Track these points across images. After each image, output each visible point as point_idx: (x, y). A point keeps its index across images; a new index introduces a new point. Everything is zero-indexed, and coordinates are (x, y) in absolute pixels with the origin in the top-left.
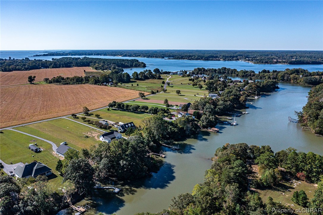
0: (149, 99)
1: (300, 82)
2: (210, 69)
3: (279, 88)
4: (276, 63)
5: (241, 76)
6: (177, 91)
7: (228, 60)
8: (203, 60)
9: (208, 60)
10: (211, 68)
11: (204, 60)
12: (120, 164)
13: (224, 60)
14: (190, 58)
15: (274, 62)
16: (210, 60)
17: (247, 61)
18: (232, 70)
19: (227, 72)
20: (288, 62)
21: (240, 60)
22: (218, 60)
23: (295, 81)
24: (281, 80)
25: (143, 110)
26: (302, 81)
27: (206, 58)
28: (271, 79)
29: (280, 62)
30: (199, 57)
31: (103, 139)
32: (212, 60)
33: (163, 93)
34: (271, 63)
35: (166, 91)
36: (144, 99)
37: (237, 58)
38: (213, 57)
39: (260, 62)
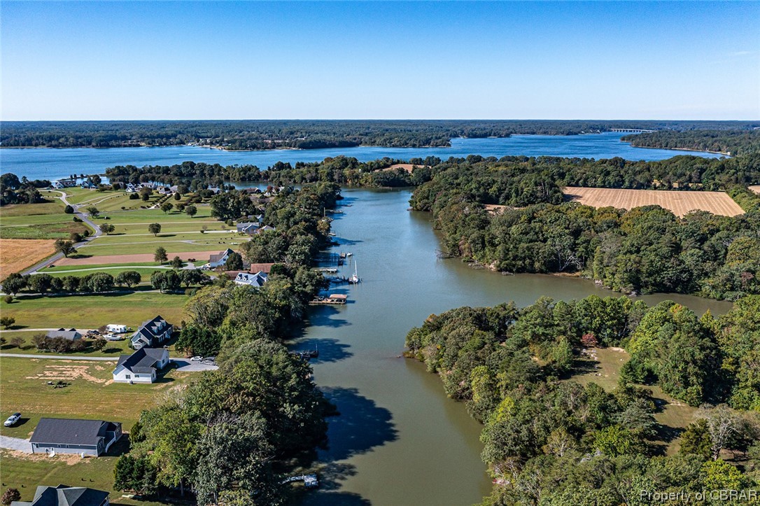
0: (91, 256)
1: (366, 182)
2: (151, 168)
3: (342, 198)
4: (274, 146)
5: (238, 180)
7: (161, 145)
8: (93, 147)
9: (108, 146)
10: (153, 166)
11: (97, 146)
12: (283, 415)
13: (149, 144)
14: (53, 143)
15: (269, 146)
16: (112, 146)
17: (209, 146)
18: (212, 166)
19: (198, 172)
20: (298, 144)
21: (188, 142)
22: (134, 146)
23: (356, 181)
25: (125, 285)
26: (370, 180)
27: (101, 141)
28: (306, 182)
29: (279, 146)
30: (80, 140)
31: (128, 377)
32: (119, 146)
33: (105, 236)
34: (265, 147)
35: (112, 229)
36: (73, 257)
37: (181, 140)
38: (115, 138)
39: (240, 145)
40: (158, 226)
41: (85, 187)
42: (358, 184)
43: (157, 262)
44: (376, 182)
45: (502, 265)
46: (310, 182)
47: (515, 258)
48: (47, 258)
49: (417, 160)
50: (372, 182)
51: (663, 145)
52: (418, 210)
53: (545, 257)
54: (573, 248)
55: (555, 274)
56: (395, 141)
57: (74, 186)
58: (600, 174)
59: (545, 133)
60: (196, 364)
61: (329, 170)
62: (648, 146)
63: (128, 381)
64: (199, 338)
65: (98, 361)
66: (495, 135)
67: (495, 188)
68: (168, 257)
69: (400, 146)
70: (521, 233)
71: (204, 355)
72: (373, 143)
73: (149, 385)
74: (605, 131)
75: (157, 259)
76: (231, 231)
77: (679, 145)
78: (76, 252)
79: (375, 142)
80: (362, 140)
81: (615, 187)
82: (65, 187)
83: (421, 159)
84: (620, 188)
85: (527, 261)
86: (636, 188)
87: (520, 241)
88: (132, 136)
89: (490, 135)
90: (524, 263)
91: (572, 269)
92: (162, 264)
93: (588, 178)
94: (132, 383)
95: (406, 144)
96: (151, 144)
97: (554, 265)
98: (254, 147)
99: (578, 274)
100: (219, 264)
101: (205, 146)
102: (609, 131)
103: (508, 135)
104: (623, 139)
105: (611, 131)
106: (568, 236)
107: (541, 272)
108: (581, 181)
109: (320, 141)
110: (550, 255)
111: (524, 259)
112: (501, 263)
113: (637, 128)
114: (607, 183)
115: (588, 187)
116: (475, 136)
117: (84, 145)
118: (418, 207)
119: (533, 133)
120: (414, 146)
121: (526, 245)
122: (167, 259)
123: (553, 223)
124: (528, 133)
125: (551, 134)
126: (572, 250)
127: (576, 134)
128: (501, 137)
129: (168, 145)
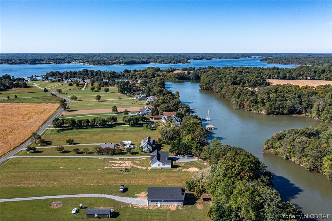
0: (77, 110)
4: (113, 64)
6: (97, 96)
7: (60, 63)
8: (29, 64)
9: (36, 64)
11: (30, 63)
13: (55, 63)
15: (111, 63)
16: (38, 64)
17: (82, 63)
19: (90, 74)
20: (124, 62)
21: (72, 62)
22: (48, 64)
23: (165, 77)
24: (152, 77)
25: (110, 123)
28: (142, 78)
29: (115, 63)
31: (159, 165)
32: (41, 64)
33: (73, 101)
34: (109, 64)
35: (76, 98)
36: (68, 111)
37: (69, 61)
38: (38, 60)
39: (98, 63)
40: (100, 96)
41: (43, 81)
42: (166, 79)
43: (114, 112)
44: (175, 78)
45: (269, 111)
46: (144, 78)
47: (275, 109)
48: (56, 111)
49: (184, 69)
50: (173, 78)
51: (281, 63)
52: (204, 89)
53: (289, 108)
54: (301, 103)
55: (293, 115)
56: (166, 61)
57: (37, 80)
58: (276, 73)
59: (225, 58)
60: (182, 158)
61: (152, 73)
62: (274, 63)
63: (159, 167)
64: (181, 146)
65: (133, 158)
66: (205, 59)
67: (238, 79)
68: (118, 110)
69: (168, 63)
70: (276, 97)
71: (184, 154)
72: (156, 62)
73: (170, 169)
74: (249, 57)
75: (113, 110)
76: (132, 99)
77: (287, 63)
78: (69, 108)
79: (156, 61)
80: (150, 61)
81: (282, 79)
82: (33, 81)
83: (186, 68)
84: (285, 79)
85: (281, 110)
86: (292, 79)
87: (276, 101)
88: (45, 59)
89: (203, 59)
90: (279, 110)
91: (300, 113)
92: (115, 113)
93: (271, 75)
94: (161, 168)
95: (171, 62)
96: (56, 63)
97: (292, 111)
98: (104, 64)
99: (303, 115)
100: (145, 113)
101: (80, 63)
102: (251, 57)
103: (211, 59)
104: (261, 60)
105: (252, 57)
106: (298, 98)
107: (286, 114)
108: (268, 76)
109: (133, 61)
110: (291, 107)
111: (279, 109)
112: (269, 110)
113: (262, 56)
114: (279, 77)
115: (271, 79)
116: (197, 59)
117: (24, 63)
118: (205, 88)
119: (221, 58)
120: (174, 63)
121: (280, 103)
122: (117, 111)
123: (288, 93)
124: (218, 58)
125: (228, 58)
126: (300, 104)
127: (238, 58)
128: (208, 59)
129: (63, 63)
